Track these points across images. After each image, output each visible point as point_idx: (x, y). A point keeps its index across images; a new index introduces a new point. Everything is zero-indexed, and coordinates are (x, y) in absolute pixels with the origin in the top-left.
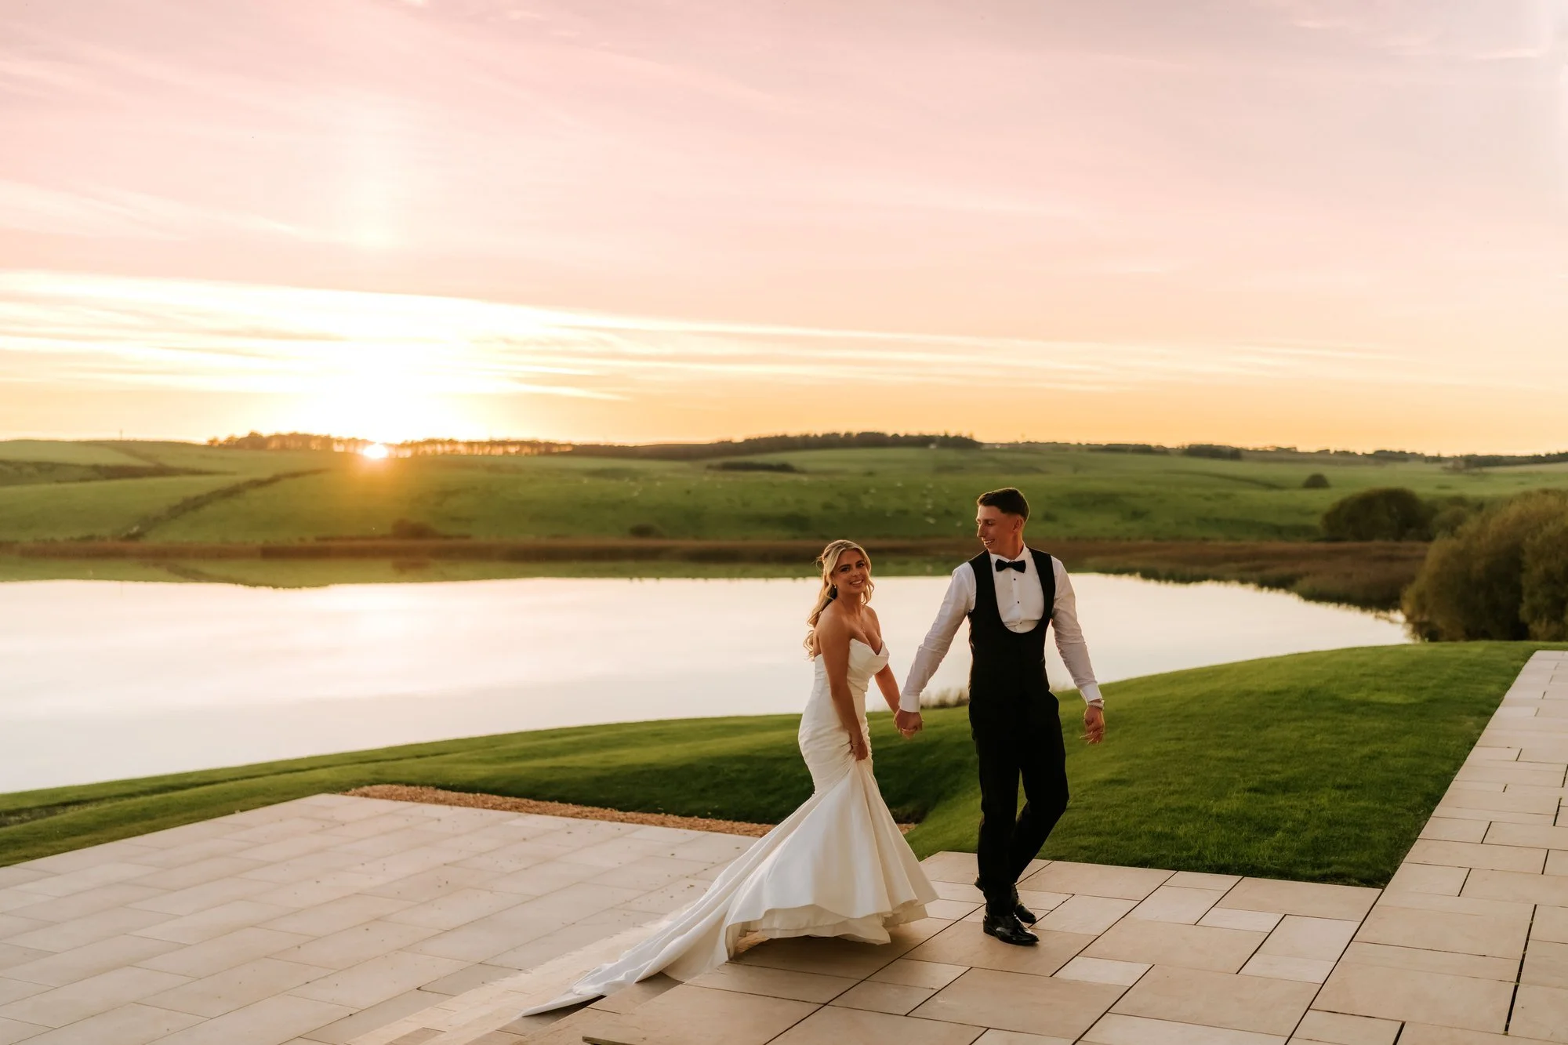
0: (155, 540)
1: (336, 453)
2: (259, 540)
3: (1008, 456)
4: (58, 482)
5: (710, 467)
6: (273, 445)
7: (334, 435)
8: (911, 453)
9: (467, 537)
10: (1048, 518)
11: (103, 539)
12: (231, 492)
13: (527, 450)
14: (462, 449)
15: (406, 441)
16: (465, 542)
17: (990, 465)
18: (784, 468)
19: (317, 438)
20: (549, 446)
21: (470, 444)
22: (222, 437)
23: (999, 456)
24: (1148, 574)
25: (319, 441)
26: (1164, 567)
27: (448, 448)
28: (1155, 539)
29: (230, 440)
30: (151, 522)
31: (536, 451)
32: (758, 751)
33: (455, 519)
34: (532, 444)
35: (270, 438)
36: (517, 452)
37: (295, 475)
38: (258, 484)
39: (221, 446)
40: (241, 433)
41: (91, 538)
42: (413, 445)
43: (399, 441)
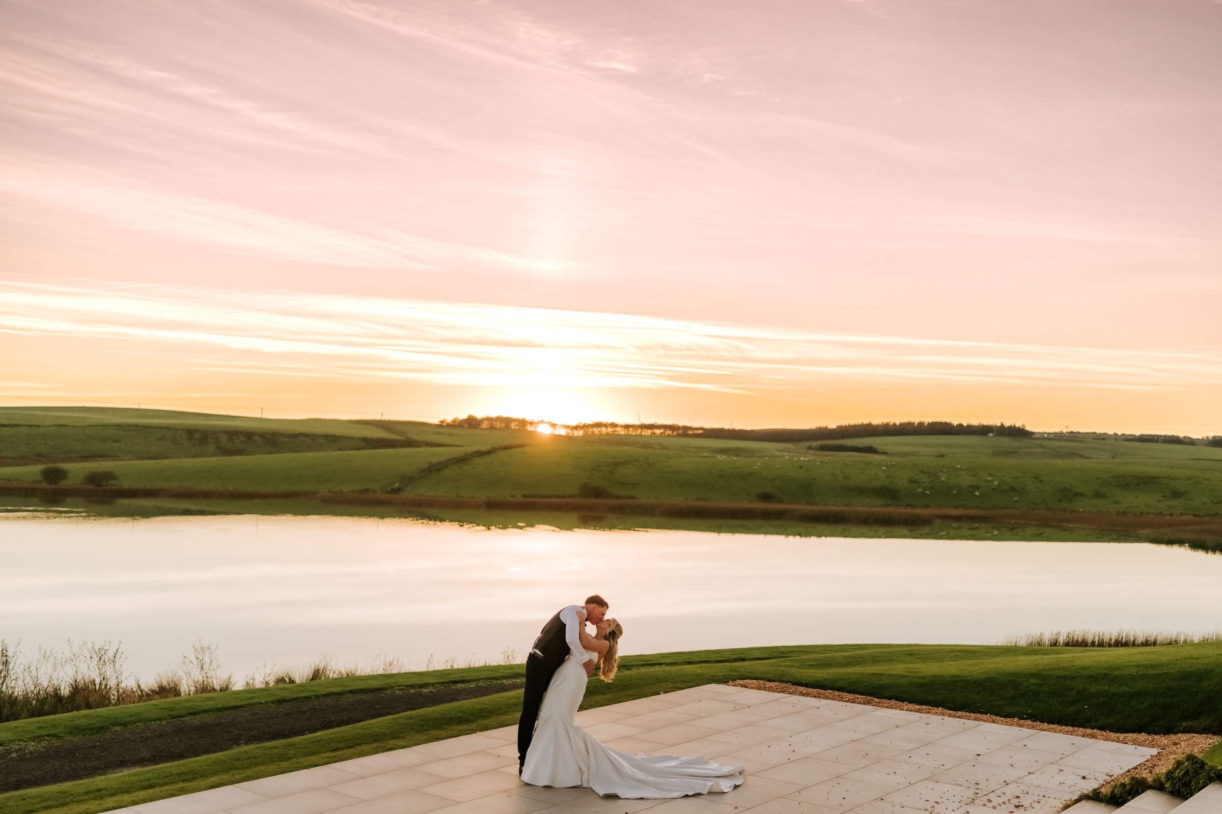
0: (409, 494)
1: (530, 431)
2: (483, 495)
3: (1054, 444)
4: (340, 449)
5: (809, 448)
6: (484, 426)
7: (528, 419)
8: (974, 440)
9: (633, 498)
10: (1098, 495)
11: (375, 492)
12: (462, 460)
13: (669, 432)
14: (622, 432)
15: (580, 423)
16: (631, 501)
17: (1039, 450)
18: (870, 450)
19: (515, 420)
20: (686, 428)
21: (627, 427)
22: (449, 419)
23: (1047, 443)
24: (1196, 545)
25: (517, 423)
26: (1210, 539)
27: (610, 430)
28: (1195, 515)
29: (454, 421)
30: (408, 480)
31: (675, 433)
32: (1045, 670)
33: (623, 484)
34: (672, 428)
35: (483, 420)
36: (661, 433)
37: (507, 448)
38: (481, 454)
39: (448, 425)
40: (462, 416)
41: (367, 490)
42: (585, 427)
43: (574, 424)
